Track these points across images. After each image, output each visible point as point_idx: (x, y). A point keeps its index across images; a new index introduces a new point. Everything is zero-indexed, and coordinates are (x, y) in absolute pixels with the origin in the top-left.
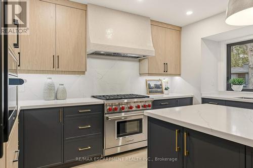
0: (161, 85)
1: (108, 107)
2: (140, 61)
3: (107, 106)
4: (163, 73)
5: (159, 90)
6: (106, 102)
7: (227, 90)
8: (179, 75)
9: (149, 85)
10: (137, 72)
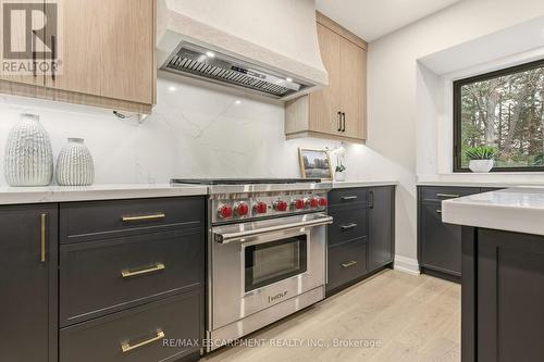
0: (327, 161)
1: (221, 206)
2: (286, 105)
3: (217, 201)
4: (337, 133)
5: (324, 172)
6: (213, 190)
7: (454, 171)
8: (363, 141)
9: (306, 160)
10: (280, 129)
